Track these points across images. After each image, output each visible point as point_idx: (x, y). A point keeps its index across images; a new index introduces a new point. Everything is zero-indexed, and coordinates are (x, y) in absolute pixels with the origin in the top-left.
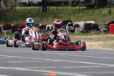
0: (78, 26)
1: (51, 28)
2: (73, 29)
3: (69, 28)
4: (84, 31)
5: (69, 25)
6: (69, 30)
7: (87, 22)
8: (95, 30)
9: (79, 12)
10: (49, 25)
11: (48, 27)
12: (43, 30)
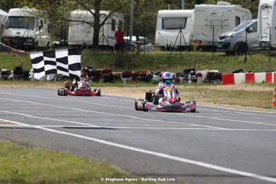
0: (200, 75)
2: (195, 78)
3: (192, 77)
4: (206, 80)
5: (192, 74)
6: (191, 80)
7: (211, 71)
8: (218, 80)
9: (213, 59)
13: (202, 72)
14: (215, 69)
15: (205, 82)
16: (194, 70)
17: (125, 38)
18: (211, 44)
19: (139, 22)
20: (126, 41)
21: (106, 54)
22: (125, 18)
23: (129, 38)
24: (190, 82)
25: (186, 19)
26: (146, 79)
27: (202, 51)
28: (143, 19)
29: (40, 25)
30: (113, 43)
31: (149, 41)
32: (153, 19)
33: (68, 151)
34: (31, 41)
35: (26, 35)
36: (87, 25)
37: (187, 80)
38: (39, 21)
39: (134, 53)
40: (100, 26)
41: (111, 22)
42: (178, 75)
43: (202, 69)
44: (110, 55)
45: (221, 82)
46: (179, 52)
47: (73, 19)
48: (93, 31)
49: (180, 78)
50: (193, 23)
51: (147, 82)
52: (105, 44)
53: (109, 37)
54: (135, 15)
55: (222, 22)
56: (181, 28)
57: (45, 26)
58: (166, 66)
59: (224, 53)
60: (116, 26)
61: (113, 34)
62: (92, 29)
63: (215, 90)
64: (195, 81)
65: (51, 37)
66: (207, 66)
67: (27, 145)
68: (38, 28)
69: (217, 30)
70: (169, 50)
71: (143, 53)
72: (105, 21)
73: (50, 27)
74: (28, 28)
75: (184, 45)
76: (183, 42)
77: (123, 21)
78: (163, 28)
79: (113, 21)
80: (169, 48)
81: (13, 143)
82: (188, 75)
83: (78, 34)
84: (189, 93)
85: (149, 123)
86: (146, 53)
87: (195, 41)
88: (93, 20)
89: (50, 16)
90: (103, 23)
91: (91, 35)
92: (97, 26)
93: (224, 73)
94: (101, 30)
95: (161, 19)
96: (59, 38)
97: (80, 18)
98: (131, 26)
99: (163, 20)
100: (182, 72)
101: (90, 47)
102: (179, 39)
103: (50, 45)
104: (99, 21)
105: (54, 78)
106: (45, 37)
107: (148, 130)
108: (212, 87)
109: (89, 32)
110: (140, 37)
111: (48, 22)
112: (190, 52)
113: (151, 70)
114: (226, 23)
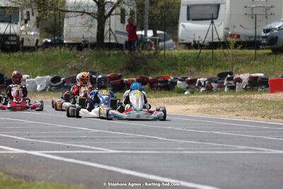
0: (239, 80)
1: (203, 84)
2: (233, 85)
3: (229, 83)
4: (248, 87)
5: (229, 79)
6: (228, 87)
7: (253, 75)
8: (263, 87)
9: (255, 59)
10: (201, 79)
11: (199, 81)
12: (192, 86)
13: (241, 76)
14: (259, 73)
15: (246, 89)
16: (231, 74)
17: (139, 33)
18: (252, 39)
19: (157, 12)
20: (139, 37)
21: (114, 55)
22: (138, 7)
23: (143, 33)
24: (226, 89)
25: (218, 6)
26: (168, 87)
27: (242, 48)
28: (162, 7)
29: (25, 17)
30: (123, 39)
31: (169, 36)
32: (174, 8)
33: (82, 185)
34: (15, 39)
35: (8, 32)
36: (88, 17)
37: (222, 87)
38: (25, 12)
39: (152, 52)
40: (106, 18)
41: (120, 12)
42: (210, 80)
43: (242, 73)
44: (119, 55)
45: (268, 89)
46: (211, 51)
47: (69, 9)
48: (96, 25)
49: (213, 84)
50: (227, 11)
51: (169, 90)
52: (113, 41)
53: (117, 32)
54: (151, 3)
55: (267, 9)
56: (213, 18)
57: (33, 19)
58: (193, 69)
59: (270, 51)
60: (127, 18)
61: (123, 28)
62: (96, 22)
63: (262, 100)
64: (232, 88)
65: (41, 33)
66: (249, 68)
67: (26, 178)
68: (23, 22)
69: (260, 21)
70: (197, 48)
71: (162, 52)
72: (112, 11)
73: (38, 19)
74: (10, 22)
75: (217, 40)
76: (215, 36)
77: (135, 10)
78: (188, 19)
79: (123, 11)
80: (197, 46)
81: (7, 176)
82: (223, 81)
83: (76, 29)
84: (227, 105)
85: (182, 145)
86: (167, 52)
87: (232, 36)
88: (96, 10)
89: (39, 6)
90: (110, 14)
91: (94, 31)
92: (101, 17)
93: (271, 78)
94: (107, 23)
95: (186, 7)
96: (51, 35)
97: (79, 7)
98: (146, 17)
99: (188, 8)
100: (216, 76)
101: (93, 46)
102: (210, 33)
103: (39, 44)
104: (104, 10)
105: (46, 88)
106: (32, 33)
107: (182, 154)
108: (257, 96)
109: (91, 26)
110: (158, 32)
111: (37, 14)
112: (225, 51)
113: (174, 74)
114: (272, 10)
